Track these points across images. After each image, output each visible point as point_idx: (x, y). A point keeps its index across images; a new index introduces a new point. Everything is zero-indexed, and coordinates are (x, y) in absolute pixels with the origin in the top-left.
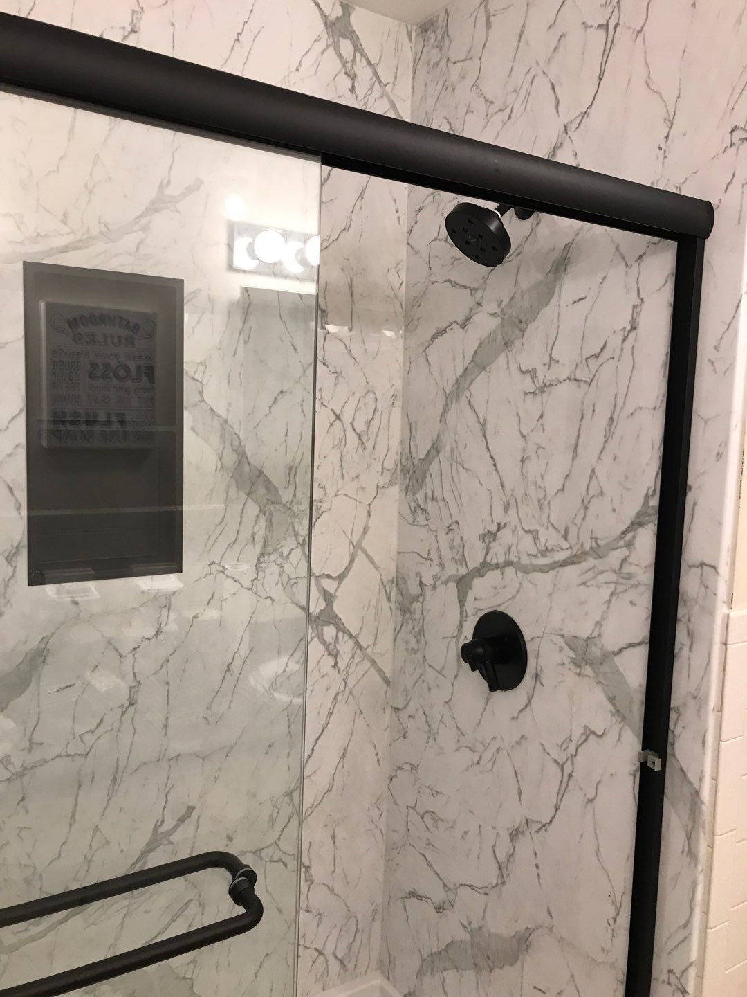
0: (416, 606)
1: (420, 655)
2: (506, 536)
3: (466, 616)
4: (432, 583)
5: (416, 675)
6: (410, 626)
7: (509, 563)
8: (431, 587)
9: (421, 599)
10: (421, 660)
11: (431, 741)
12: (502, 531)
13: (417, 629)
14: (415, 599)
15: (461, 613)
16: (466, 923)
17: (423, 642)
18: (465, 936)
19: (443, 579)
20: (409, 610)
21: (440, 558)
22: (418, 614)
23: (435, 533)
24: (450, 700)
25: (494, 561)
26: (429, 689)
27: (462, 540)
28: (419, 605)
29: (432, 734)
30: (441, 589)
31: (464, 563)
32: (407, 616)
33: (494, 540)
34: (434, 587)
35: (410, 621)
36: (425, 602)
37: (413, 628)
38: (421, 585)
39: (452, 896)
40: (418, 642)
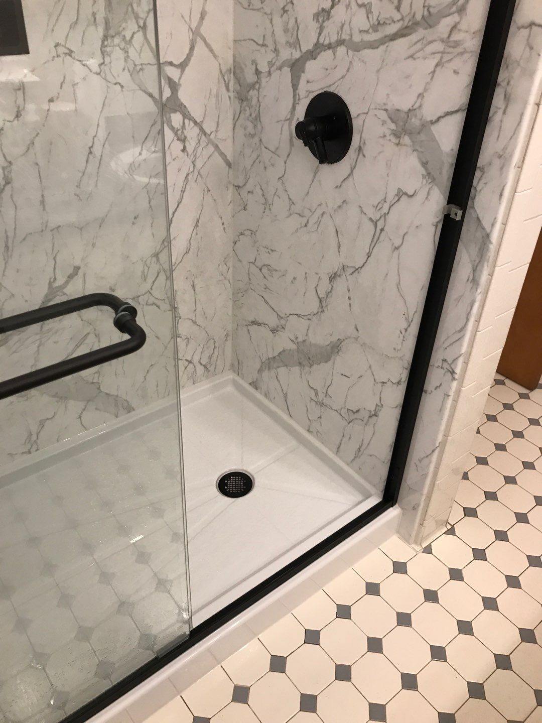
0: (253, 93)
1: (256, 139)
2: (339, 13)
3: (299, 100)
4: (267, 69)
5: (254, 156)
6: (248, 113)
7: (341, 42)
8: (266, 74)
9: (257, 86)
10: (258, 144)
11: (267, 211)
12: (336, 7)
13: (253, 115)
14: (252, 86)
15: (294, 96)
16: (293, 339)
17: (259, 127)
18: (294, 347)
19: (278, 64)
20: (247, 99)
21: (275, 44)
22: (254, 101)
23: (270, 17)
24: (283, 176)
25: (327, 42)
26: (265, 168)
27: (296, 21)
28: (255, 92)
29: (267, 205)
30: (276, 75)
31: (298, 46)
32: (245, 103)
33: (328, 19)
34: (270, 73)
35: (247, 108)
36: (261, 90)
37: (251, 115)
38: (258, 72)
39: (283, 322)
40: (255, 127)
